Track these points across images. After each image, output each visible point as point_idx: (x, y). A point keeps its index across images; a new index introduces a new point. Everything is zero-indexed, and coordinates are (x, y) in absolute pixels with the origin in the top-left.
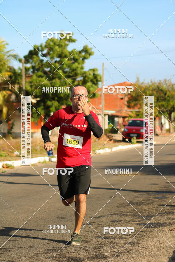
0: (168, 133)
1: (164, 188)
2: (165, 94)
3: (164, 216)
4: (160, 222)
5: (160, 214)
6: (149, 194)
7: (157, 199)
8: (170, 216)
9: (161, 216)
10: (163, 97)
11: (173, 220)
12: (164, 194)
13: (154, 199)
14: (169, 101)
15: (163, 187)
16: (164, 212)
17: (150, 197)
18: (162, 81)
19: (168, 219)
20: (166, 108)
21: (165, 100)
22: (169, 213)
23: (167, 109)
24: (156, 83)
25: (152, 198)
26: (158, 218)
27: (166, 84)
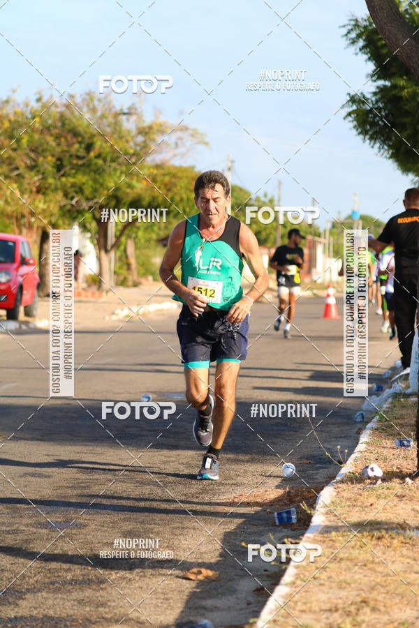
0: (94, 288)
1: (70, 491)
2: (89, 147)
3: (69, 591)
4: (51, 613)
5: (53, 583)
6: (16, 511)
7: (45, 531)
8: (88, 593)
9: (57, 590)
10: (78, 157)
11: (100, 609)
12: (72, 513)
13: (34, 530)
14: (99, 171)
15: (67, 487)
16: (69, 576)
17: (17, 520)
18: (78, 100)
19: (81, 602)
20: (87, 199)
21: (87, 167)
22: (86, 583)
23: (91, 203)
24: (55, 104)
25: (27, 525)
26: (46, 599)
27: (94, 110)
